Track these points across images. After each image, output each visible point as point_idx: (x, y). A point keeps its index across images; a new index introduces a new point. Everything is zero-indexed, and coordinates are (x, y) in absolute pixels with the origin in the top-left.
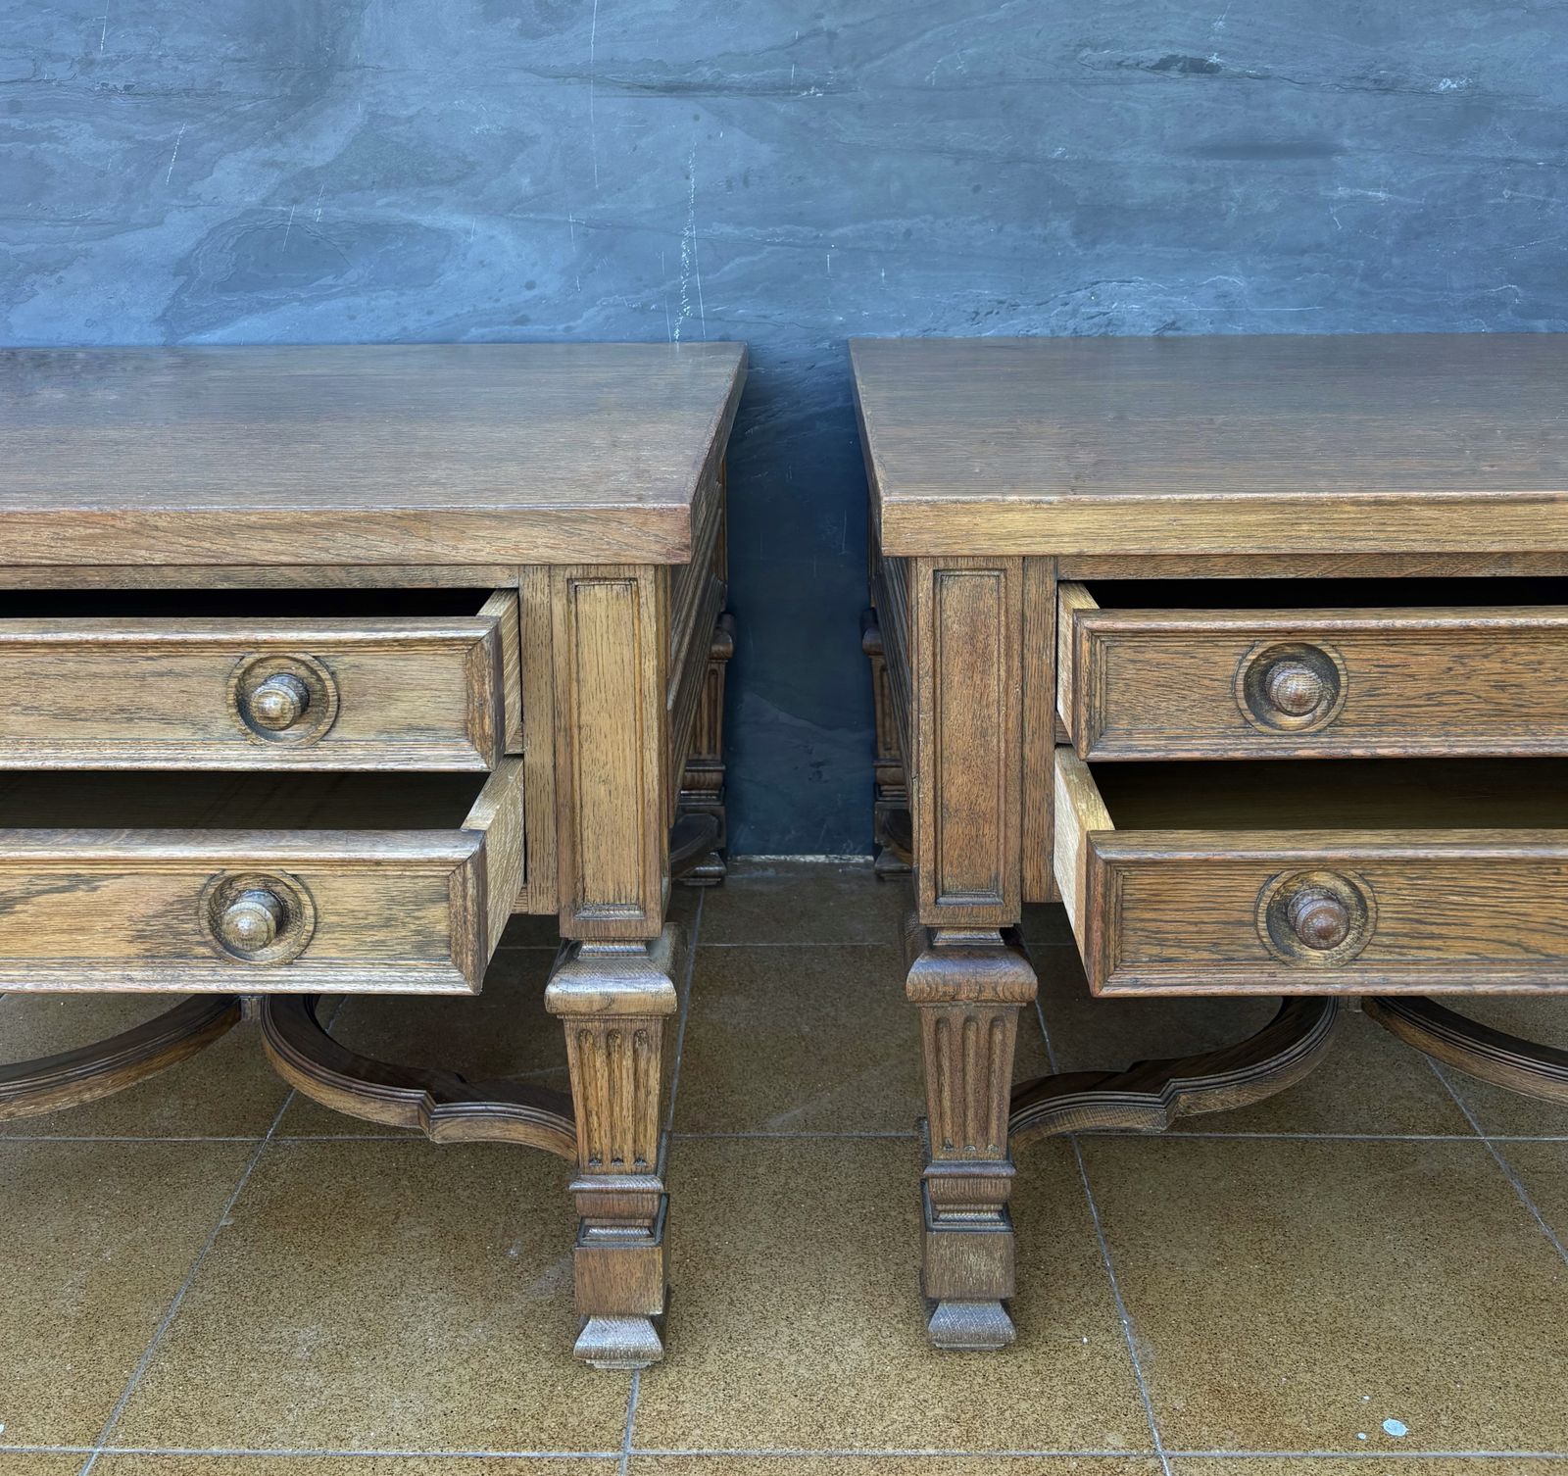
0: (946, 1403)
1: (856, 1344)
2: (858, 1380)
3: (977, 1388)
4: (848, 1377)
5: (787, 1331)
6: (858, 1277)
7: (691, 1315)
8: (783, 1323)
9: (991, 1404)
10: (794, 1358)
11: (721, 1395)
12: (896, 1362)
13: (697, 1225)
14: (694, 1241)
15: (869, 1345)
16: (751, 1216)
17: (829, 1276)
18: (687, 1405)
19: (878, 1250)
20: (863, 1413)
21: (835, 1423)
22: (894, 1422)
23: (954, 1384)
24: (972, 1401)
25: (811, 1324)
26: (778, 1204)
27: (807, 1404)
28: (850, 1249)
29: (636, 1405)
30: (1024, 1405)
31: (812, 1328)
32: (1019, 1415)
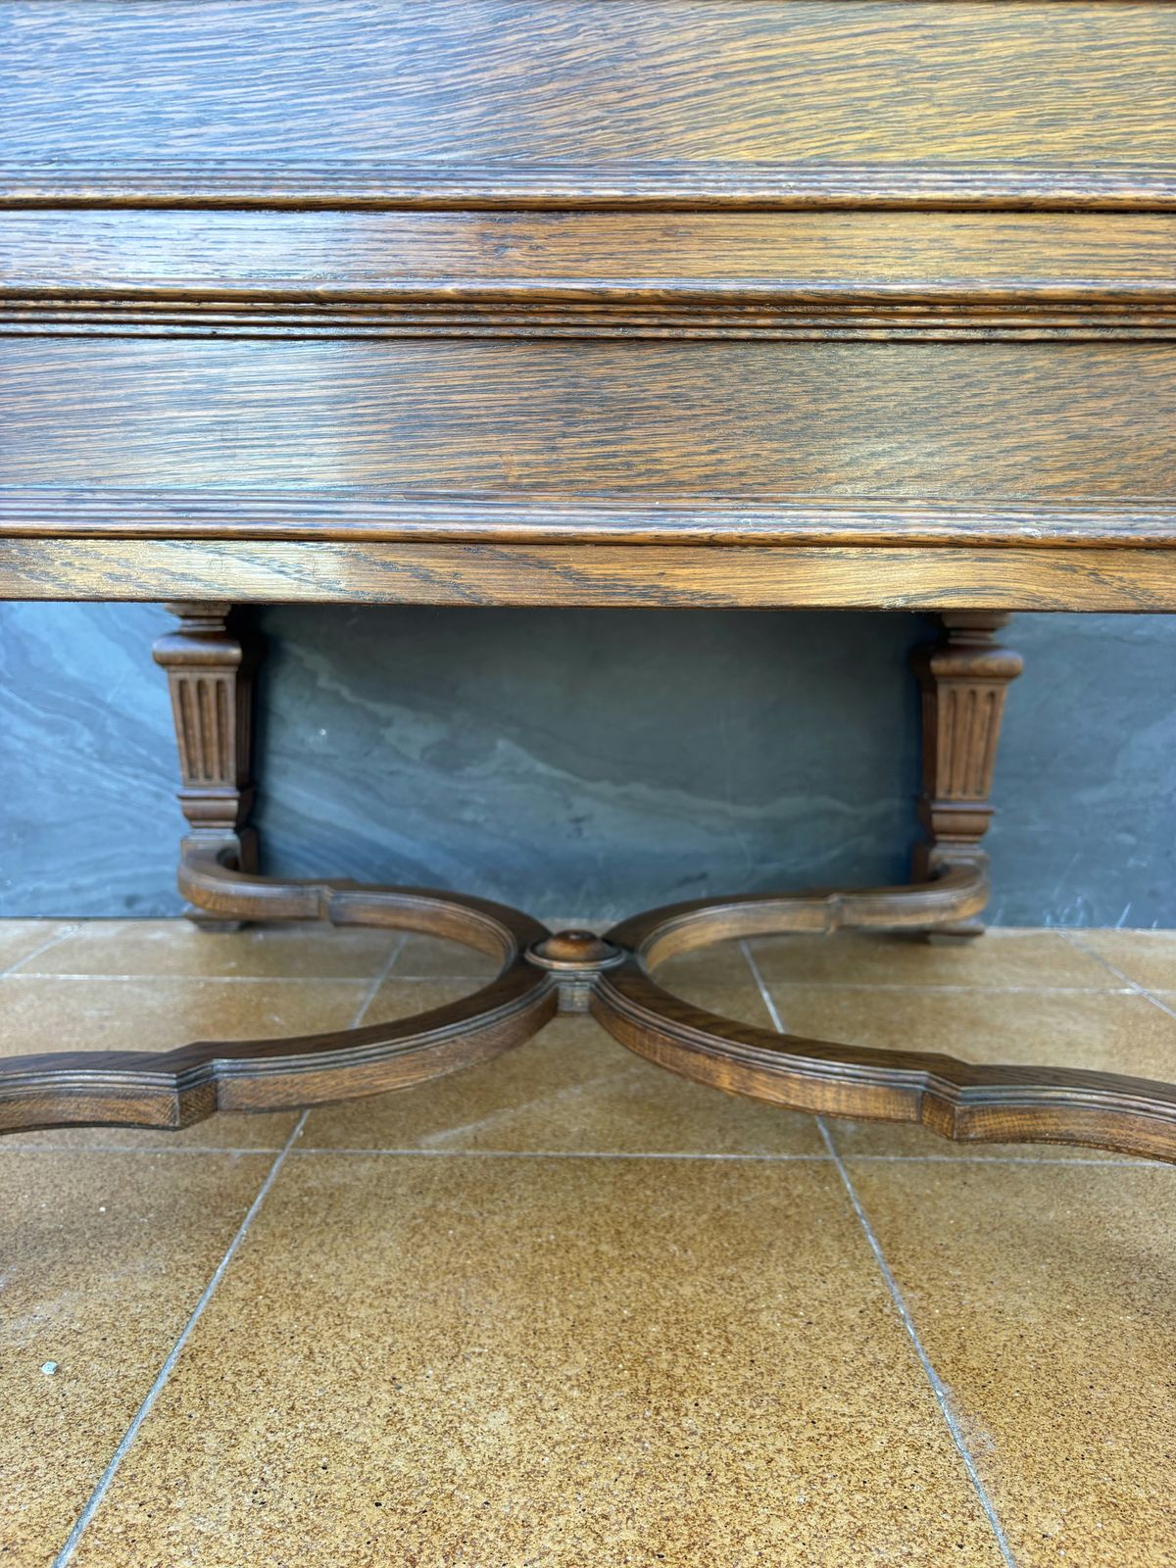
0: (641, 1522)
1: (498, 1420)
2: (492, 1479)
3: (696, 1496)
4: (476, 1474)
5: (388, 1399)
6: (515, 1322)
7: (238, 1374)
8: (385, 1386)
9: (721, 1524)
10: (389, 1441)
11: (247, 1500)
12: (560, 1449)
13: (290, 1252)
14: (279, 1272)
15: (519, 1421)
16: (373, 1243)
17: (472, 1321)
18: (182, 1516)
19: (553, 1288)
20: (491, 1536)
21: (438, 1555)
22: (544, 1554)
23: (656, 1488)
24: (686, 1518)
25: (430, 1389)
26: (415, 1230)
27: (394, 1519)
28: (510, 1285)
29: (93, 1512)
30: (779, 1527)
31: (429, 1395)
32: (769, 1544)
